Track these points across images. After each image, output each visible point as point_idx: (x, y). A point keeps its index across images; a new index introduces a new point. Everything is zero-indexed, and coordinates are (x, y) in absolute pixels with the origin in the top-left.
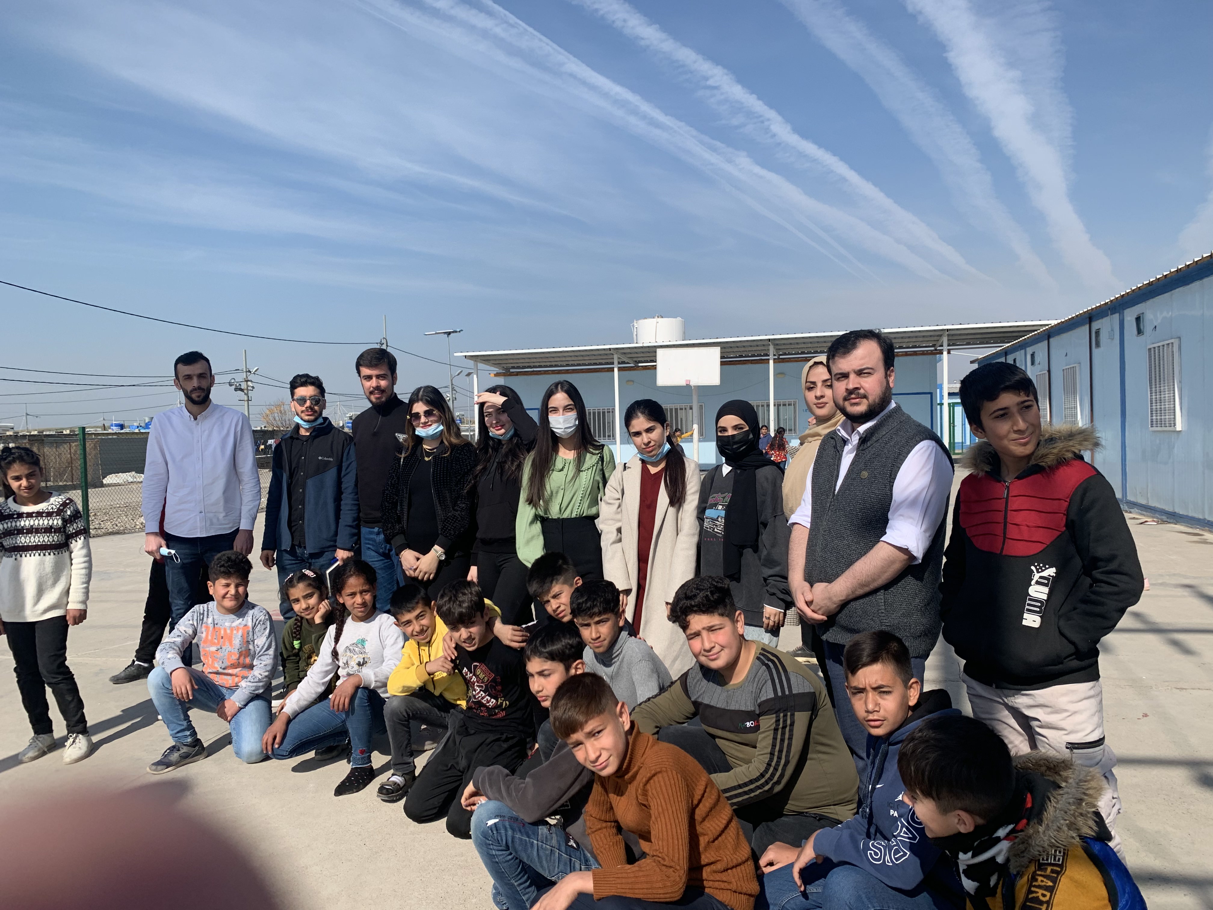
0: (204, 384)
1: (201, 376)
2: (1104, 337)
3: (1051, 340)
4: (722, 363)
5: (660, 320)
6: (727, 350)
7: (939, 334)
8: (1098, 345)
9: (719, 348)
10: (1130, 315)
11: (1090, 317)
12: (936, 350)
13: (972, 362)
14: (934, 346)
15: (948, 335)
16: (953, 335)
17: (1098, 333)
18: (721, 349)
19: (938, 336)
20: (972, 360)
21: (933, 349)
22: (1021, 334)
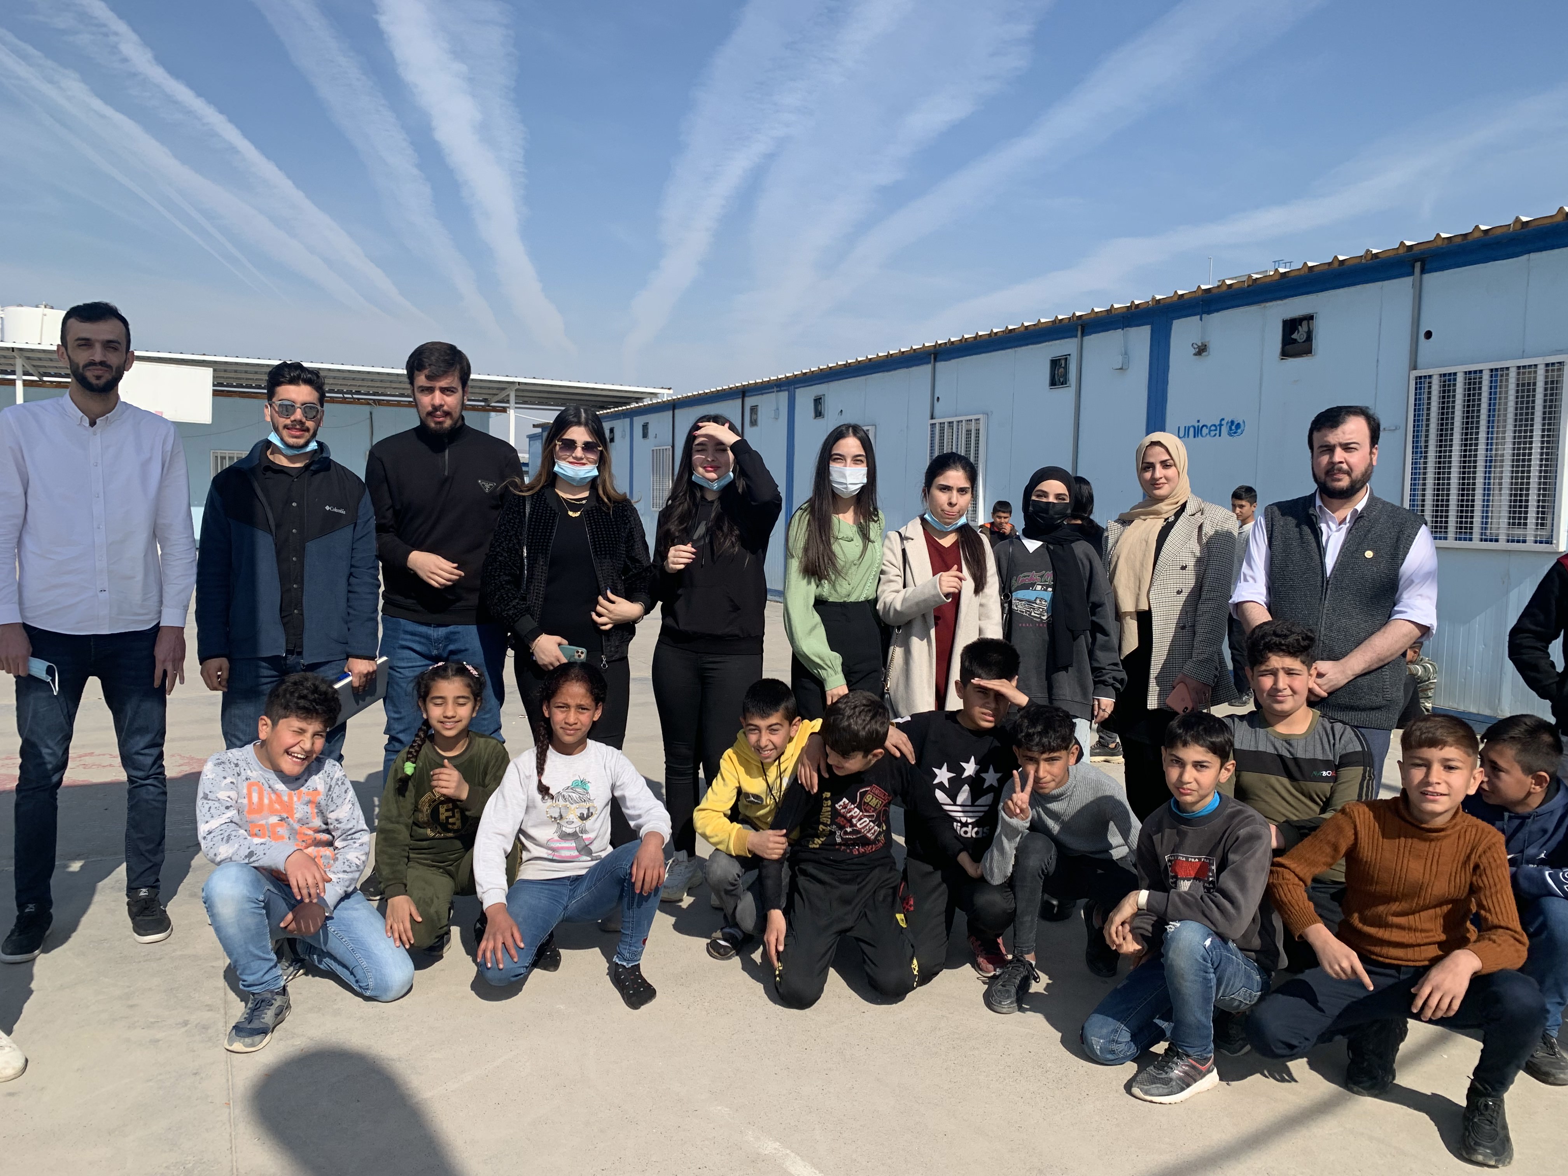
0: (114, 359)
1: (109, 345)
2: (763, 415)
3: (676, 411)
4: (216, 393)
5: (48, 311)
6: (222, 374)
7: (502, 387)
8: (754, 423)
9: (211, 369)
10: (805, 397)
11: (743, 392)
12: (489, 406)
13: (534, 426)
14: (485, 400)
15: (516, 390)
16: (523, 391)
17: (754, 409)
18: (214, 370)
19: (498, 389)
20: (536, 423)
21: (483, 404)
22: (628, 401)
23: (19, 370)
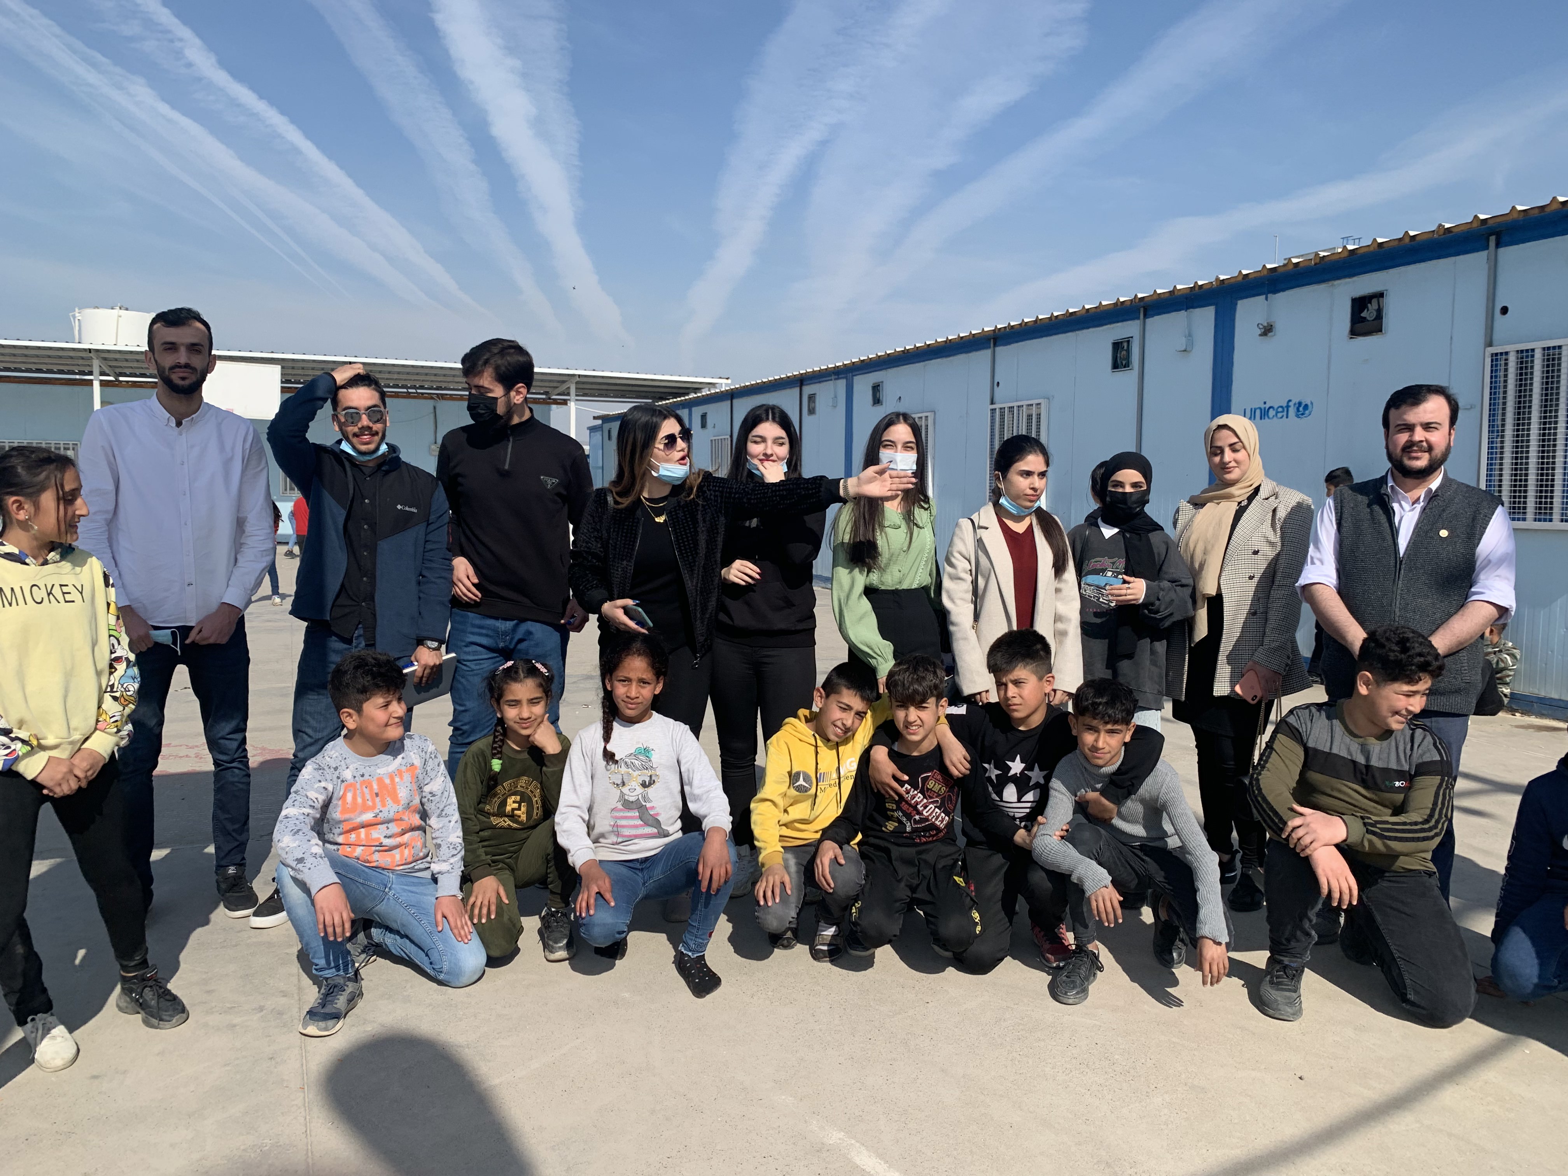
0: (197, 362)
1: (193, 348)
2: (822, 403)
3: (735, 401)
4: (284, 390)
5: (123, 312)
6: (290, 371)
7: (563, 379)
8: (812, 411)
9: (279, 367)
10: (863, 385)
11: (801, 381)
12: (550, 399)
13: (595, 418)
14: (546, 393)
15: (577, 383)
16: (583, 383)
17: (812, 398)
18: (283, 368)
19: (558, 382)
20: (595, 415)
21: (544, 396)
22: (686, 391)
23: (96, 370)
